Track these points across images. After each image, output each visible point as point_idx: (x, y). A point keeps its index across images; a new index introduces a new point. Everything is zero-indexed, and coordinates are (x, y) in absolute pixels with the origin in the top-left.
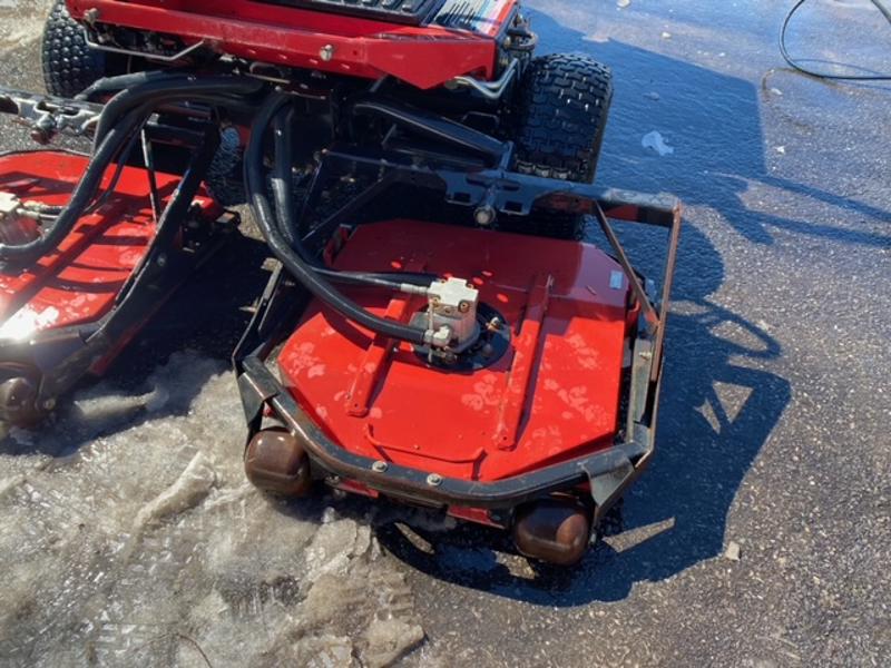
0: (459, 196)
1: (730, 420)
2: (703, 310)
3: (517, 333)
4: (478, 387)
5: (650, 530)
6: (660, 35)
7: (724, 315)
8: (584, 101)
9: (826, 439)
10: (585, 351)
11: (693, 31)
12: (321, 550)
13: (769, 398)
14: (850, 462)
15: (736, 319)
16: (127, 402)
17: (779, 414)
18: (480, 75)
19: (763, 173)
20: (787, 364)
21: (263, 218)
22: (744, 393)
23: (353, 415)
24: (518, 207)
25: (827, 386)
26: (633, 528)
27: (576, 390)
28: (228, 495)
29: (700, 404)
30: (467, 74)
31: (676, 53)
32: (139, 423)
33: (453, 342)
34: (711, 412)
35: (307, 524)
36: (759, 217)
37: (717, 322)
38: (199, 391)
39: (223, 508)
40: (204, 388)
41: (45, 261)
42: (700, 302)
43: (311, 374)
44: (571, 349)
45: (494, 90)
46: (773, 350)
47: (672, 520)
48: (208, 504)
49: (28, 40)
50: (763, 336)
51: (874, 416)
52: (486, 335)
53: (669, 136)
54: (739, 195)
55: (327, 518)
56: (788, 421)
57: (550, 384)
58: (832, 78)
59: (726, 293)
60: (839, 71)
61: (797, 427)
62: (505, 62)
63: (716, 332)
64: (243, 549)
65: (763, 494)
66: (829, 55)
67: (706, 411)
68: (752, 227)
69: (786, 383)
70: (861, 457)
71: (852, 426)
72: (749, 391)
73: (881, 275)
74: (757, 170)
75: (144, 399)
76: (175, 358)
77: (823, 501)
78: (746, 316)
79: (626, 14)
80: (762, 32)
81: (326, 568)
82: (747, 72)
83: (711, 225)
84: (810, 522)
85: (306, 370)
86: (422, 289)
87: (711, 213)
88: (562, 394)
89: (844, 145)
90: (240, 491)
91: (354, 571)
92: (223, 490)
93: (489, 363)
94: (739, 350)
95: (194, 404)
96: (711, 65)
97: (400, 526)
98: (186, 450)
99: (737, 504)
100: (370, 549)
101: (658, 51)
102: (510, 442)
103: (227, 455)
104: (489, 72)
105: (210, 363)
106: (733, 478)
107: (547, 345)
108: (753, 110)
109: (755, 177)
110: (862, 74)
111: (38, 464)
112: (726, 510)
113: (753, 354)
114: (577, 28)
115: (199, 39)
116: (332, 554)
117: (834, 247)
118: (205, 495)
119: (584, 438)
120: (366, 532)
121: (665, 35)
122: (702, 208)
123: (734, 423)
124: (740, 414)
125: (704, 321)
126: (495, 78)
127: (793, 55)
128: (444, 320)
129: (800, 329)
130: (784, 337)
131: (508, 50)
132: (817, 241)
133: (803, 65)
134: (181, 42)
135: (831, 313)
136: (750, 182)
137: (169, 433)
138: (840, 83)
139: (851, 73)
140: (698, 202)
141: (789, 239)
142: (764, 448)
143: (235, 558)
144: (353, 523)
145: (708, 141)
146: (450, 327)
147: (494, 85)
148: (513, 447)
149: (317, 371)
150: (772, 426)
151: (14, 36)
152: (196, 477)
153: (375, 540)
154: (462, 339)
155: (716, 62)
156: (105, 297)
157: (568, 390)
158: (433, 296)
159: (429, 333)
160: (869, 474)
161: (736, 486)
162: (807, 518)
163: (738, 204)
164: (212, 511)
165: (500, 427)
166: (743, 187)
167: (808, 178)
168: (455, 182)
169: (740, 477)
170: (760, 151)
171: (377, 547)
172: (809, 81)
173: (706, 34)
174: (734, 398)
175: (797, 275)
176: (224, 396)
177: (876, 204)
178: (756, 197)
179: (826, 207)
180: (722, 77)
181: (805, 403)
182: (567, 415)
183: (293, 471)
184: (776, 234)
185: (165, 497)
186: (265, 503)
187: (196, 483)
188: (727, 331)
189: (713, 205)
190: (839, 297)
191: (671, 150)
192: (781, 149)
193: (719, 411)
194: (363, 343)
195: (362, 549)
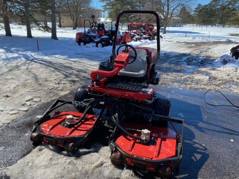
0: (146, 117)
1: (198, 159)
2: (192, 142)
3: (157, 140)
4: (151, 148)
5: (184, 176)
6: (180, 97)
7: (196, 143)
8: (166, 105)
9: (217, 164)
10: (169, 144)
11: (187, 97)
12: (124, 173)
13: (205, 157)
14: (221, 167)
15: (198, 144)
16: (88, 150)
17: (207, 159)
18: (149, 100)
19: (202, 121)
20: (208, 152)
21: (114, 119)
22: (200, 156)
23: (129, 151)
24: (156, 119)
25: (217, 155)
26: (180, 175)
27: (168, 149)
28: (107, 164)
29: (192, 157)
30: (146, 99)
31: (184, 100)
32: (90, 153)
33: (146, 140)
34: (194, 158)
35: (121, 170)
36: (202, 128)
37: (194, 144)
38: (100, 149)
39: (106, 166)
40: (101, 149)
41: (76, 126)
42: (191, 141)
43: (121, 144)
44: (167, 143)
45: (151, 102)
46: (206, 149)
47: (188, 174)
48: (104, 165)
49: (63, 95)
50: (203, 147)
51: (226, 161)
52: (151, 140)
53: (184, 114)
54: (198, 124)
55: (125, 169)
56: (209, 161)
57: (164, 148)
58: (215, 105)
59: (196, 140)
60: (216, 104)
61: (211, 161)
62: (152, 98)
63: (194, 146)
64: (110, 173)
65: (205, 171)
66: (215, 102)
67: (193, 158)
68: (201, 129)
69: (208, 154)
70: (224, 167)
71: (222, 162)
72: (201, 155)
73: (227, 138)
74: (201, 120)
75: (90, 150)
76: (95, 144)
77: (216, 173)
78: (200, 143)
79: (174, 93)
80: (201, 97)
81: (125, 176)
82: (198, 104)
83: (192, 129)
84: (214, 176)
85: (121, 143)
86: (140, 131)
87: (192, 127)
88: (166, 149)
89: (218, 117)
90: (109, 164)
91: (130, 177)
92: (106, 164)
93: (152, 144)
94: (199, 149)
95: (99, 151)
96: (191, 103)
97: (137, 172)
98: (99, 157)
99: (200, 173)
100: (133, 174)
101: (181, 100)
102: (157, 156)
103: (106, 159)
104: (150, 99)
105: (101, 145)
106: (199, 168)
107: (162, 142)
108: (200, 111)
109: (201, 121)
110: (221, 105)
111: (74, 158)
112: (198, 173)
113: (202, 149)
114: (164, 95)
115: (106, 93)
116: (126, 174)
117: (217, 134)
118: (103, 164)
119: (170, 156)
120: (132, 171)
121: (182, 97)
122: (190, 126)
123: (199, 160)
124: (200, 159)
125: (192, 144)
126: (151, 100)
127: (207, 101)
128: (144, 136)
129: (211, 146)
130: (207, 147)
131: (153, 96)
132: (214, 132)
133: (209, 103)
134: (102, 93)
135: (217, 144)
136: (200, 122)
137: (96, 155)
138: (217, 106)
139: (219, 105)
140: (190, 125)
141: (208, 132)
142: (205, 164)
143: (109, 174)
144: (129, 170)
145: (191, 115)
146: (145, 137)
147: (151, 101)
148: (158, 157)
149: (123, 144)
150: (206, 161)
151: (61, 94)
152: (102, 160)
153: (133, 173)
154: (148, 140)
155: (192, 102)
156: (86, 132)
157: (167, 149)
158: (142, 132)
159: (142, 138)
160: (225, 170)
161: (200, 170)
162: (213, 176)
163: (198, 125)
164: (104, 167)
165: (155, 153)
166: (199, 123)
167: (212, 122)
168: (145, 115)
169: (200, 168)
170: (202, 117)
171: (134, 174)
172: (211, 106)
173: (190, 97)
174: (198, 156)
175: (210, 138)
176: (104, 150)
177: (225, 127)
178: (201, 124)
179: (215, 127)
180: (193, 105)
181: (212, 158)
182: (167, 152)
183: (119, 160)
184: (205, 131)
185: (96, 164)
186: (114, 166)
187: (102, 162)
188: (196, 145)
189: (193, 125)
190: (218, 141)
191: (184, 116)
192: (206, 117)
193: (196, 158)
194: (130, 140)
195: (131, 174)
